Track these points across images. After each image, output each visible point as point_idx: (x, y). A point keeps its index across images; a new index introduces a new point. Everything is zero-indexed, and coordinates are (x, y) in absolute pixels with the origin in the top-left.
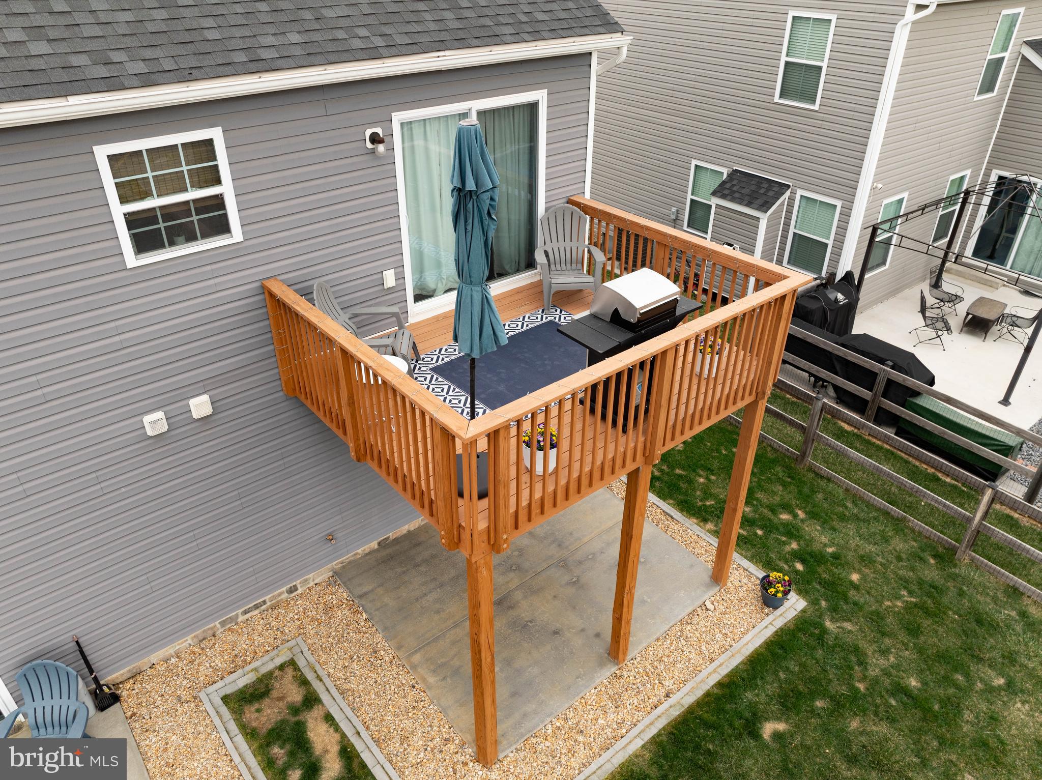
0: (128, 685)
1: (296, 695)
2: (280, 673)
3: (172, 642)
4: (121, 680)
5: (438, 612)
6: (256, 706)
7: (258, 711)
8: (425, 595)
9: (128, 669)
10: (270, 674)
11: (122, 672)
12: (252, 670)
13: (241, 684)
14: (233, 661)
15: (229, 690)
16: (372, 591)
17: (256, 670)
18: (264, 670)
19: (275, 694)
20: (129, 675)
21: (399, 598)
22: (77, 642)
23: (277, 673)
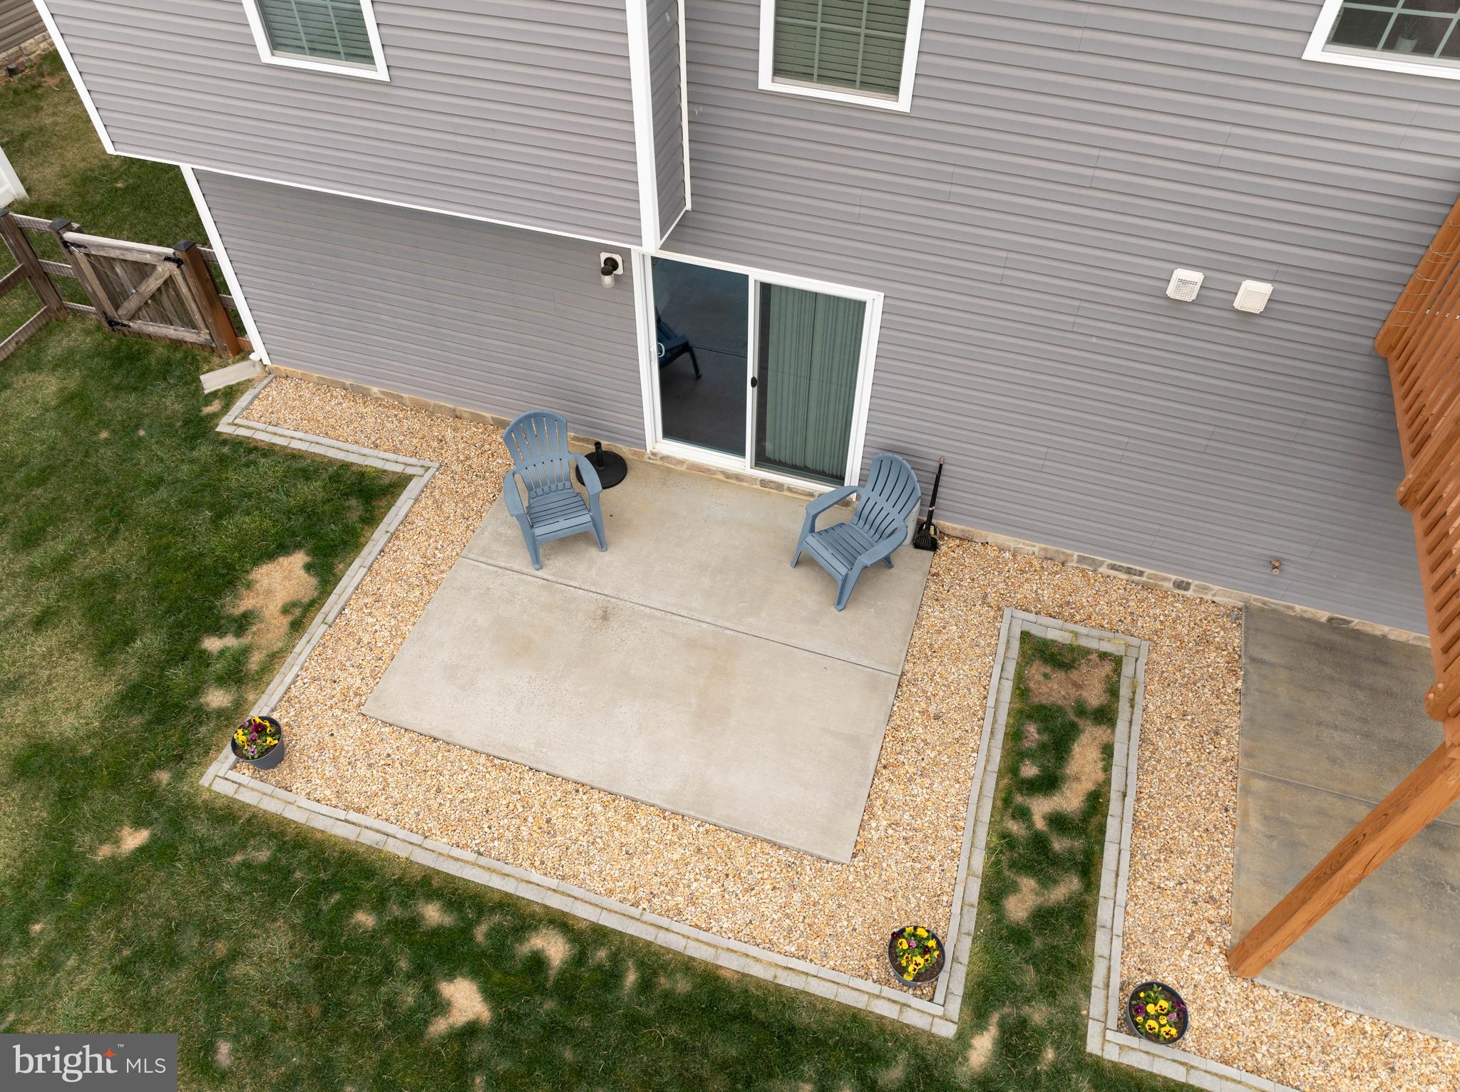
0: (952, 543)
1: (1094, 697)
2: (1097, 660)
3: (1021, 536)
4: (950, 533)
5: (1333, 761)
6: (1048, 670)
7: (1046, 676)
8: (1336, 727)
9: (963, 527)
10: (1086, 652)
11: (956, 526)
12: (1072, 632)
13: (1051, 635)
14: (1061, 606)
15: (1036, 631)
16: (1272, 665)
17: (1076, 634)
18: (1084, 642)
19: (1075, 675)
20: (959, 534)
21: (1299, 701)
22: (941, 465)
23: (1094, 657)
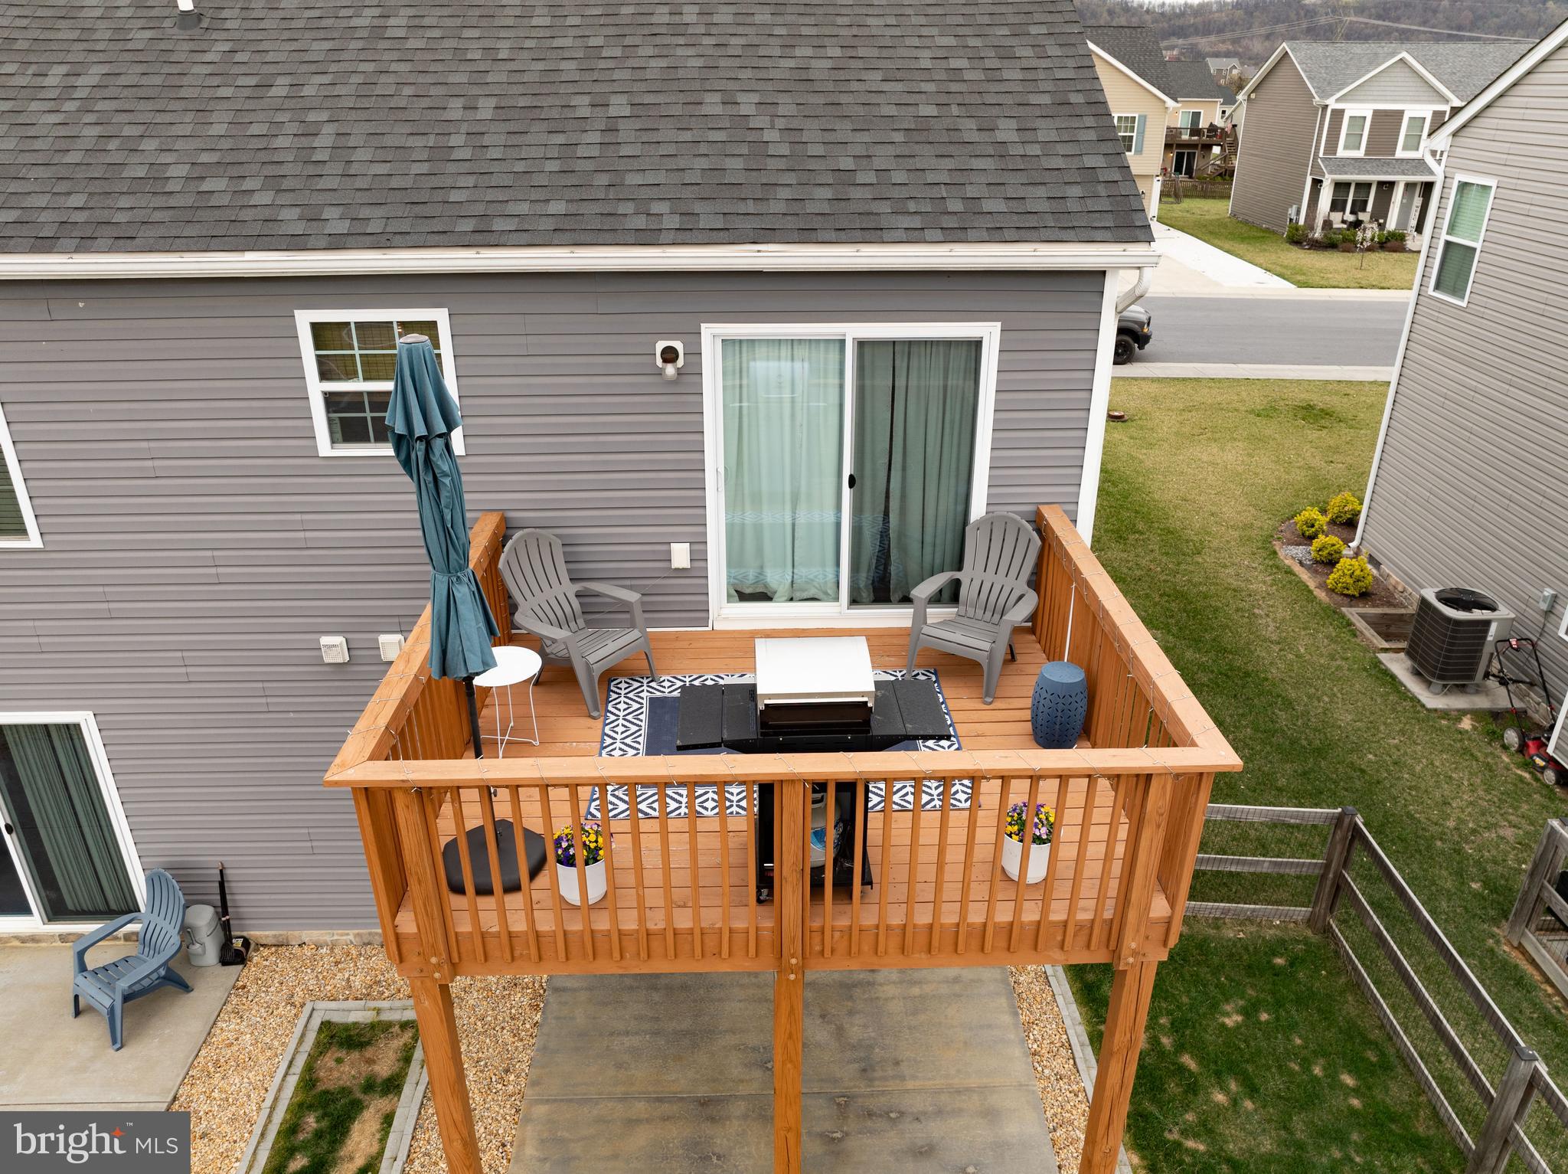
0: (266, 952)
1: (384, 1069)
2: (399, 1032)
3: (331, 927)
4: (264, 942)
5: (619, 1066)
6: (341, 1054)
7: (339, 1061)
8: (627, 1033)
9: (274, 933)
10: (389, 1025)
11: (267, 933)
12: (374, 1009)
13: (353, 1018)
14: (371, 987)
16: (574, 990)
17: (379, 1011)
18: (385, 1017)
19: (369, 1052)
20: (274, 942)
21: (594, 1018)
22: (221, 871)
23: (396, 1029)
